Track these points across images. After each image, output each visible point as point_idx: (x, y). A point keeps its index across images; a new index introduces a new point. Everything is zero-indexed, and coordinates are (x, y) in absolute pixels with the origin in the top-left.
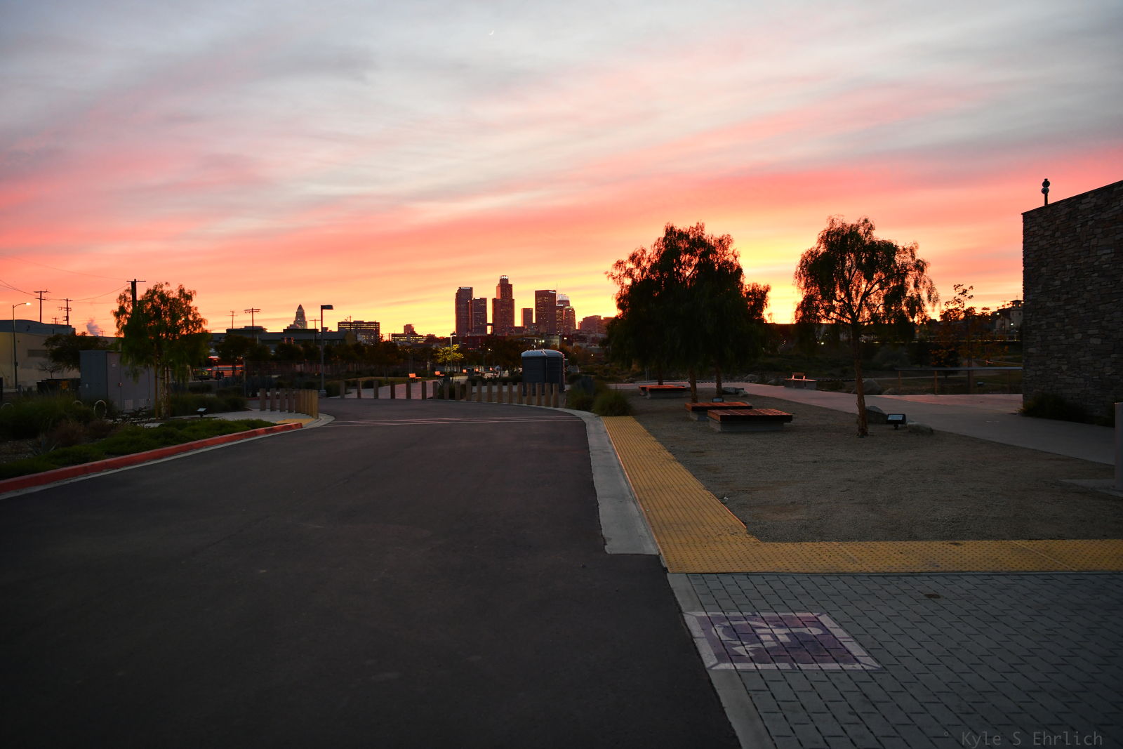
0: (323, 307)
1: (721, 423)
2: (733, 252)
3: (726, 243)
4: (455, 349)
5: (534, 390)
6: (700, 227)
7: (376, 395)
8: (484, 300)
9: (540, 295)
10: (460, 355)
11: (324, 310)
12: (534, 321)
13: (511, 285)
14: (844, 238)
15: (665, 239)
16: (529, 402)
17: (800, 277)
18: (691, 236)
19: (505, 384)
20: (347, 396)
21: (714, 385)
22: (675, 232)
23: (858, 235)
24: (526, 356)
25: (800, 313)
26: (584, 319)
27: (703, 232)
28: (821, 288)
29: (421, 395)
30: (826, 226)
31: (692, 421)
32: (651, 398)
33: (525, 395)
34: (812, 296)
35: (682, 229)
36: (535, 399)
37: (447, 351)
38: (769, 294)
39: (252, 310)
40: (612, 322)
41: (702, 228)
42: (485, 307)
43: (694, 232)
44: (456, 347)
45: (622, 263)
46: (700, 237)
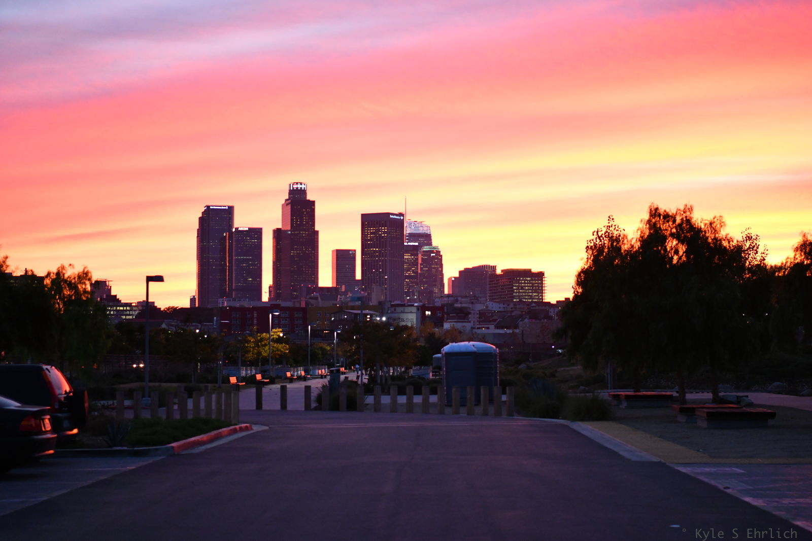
0: (150, 279)
11: (151, 283)
13: (313, 202)
21: (708, 396)
24: (451, 351)
26: (460, 272)
31: (680, 422)
37: (262, 340)
42: (259, 248)
46: (688, 221)
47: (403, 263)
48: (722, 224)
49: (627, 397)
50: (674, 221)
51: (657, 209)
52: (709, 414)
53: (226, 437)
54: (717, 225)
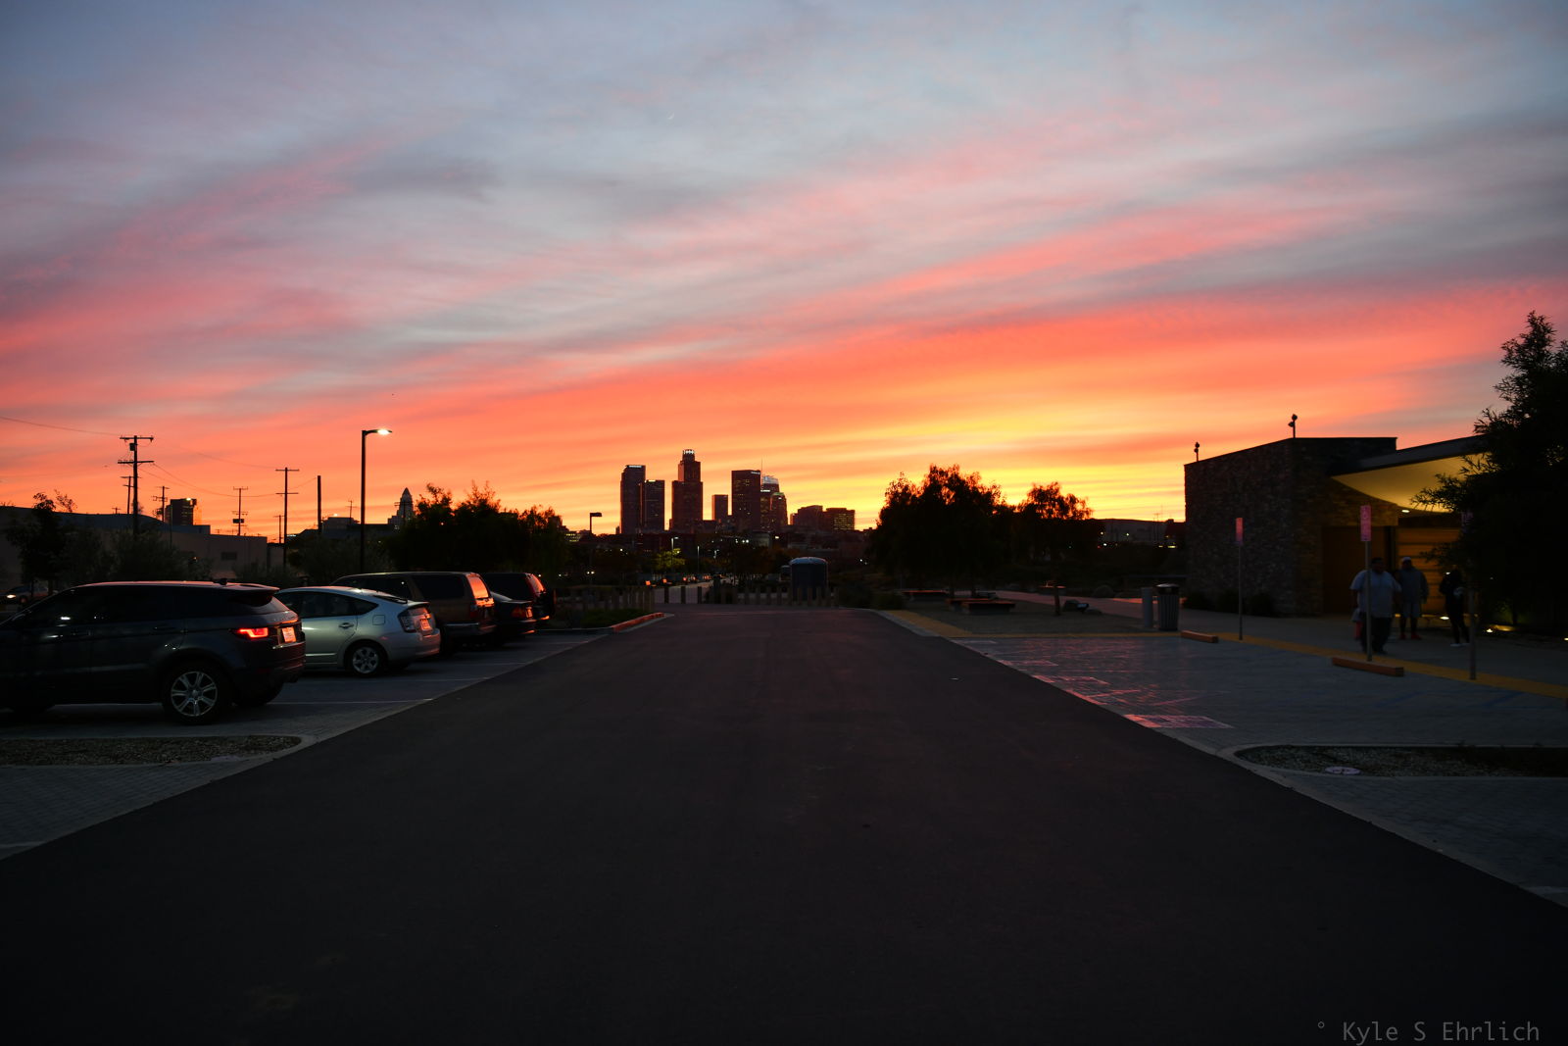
1: (970, 609)
4: (677, 554)
8: (660, 484)
9: (739, 477)
12: (730, 513)
13: (699, 463)
24: (796, 563)
26: (799, 510)
37: (667, 556)
42: (663, 493)
46: (956, 476)
47: (760, 504)
48: (979, 478)
49: (915, 594)
50: (947, 476)
51: (935, 468)
52: (970, 605)
53: (647, 621)
54: (975, 478)
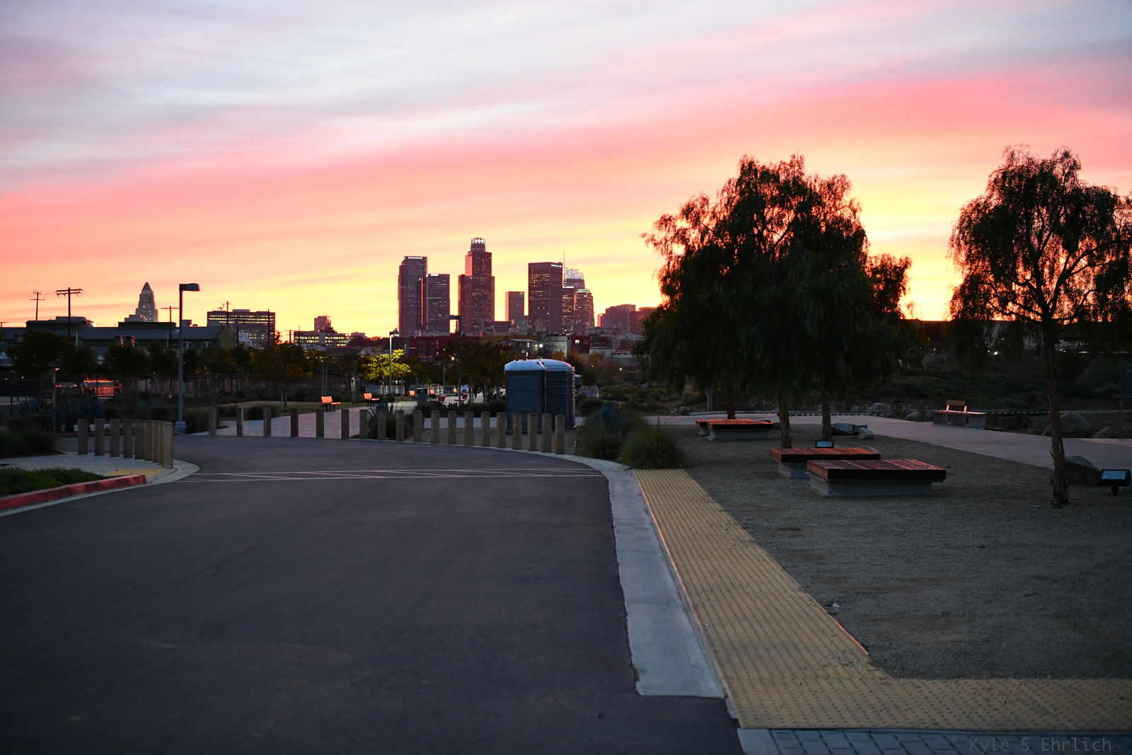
0: (183, 288)
1: (828, 482)
2: (851, 203)
3: (840, 189)
4: (397, 357)
5: (525, 424)
6: (797, 163)
7: (268, 431)
8: (445, 279)
9: (536, 270)
10: (404, 367)
11: (185, 293)
12: (526, 313)
13: (490, 254)
14: (1031, 183)
15: (740, 181)
16: (517, 445)
17: (959, 245)
18: (782, 178)
19: (477, 415)
20: (220, 432)
21: (817, 420)
22: (756, 171)
23: (1054, 178)
24: (513, 369)
25: (958, 304)
26: (606, 310)
27: (802, 171)
28: (993, 264)
29: (340, 432)
30: (1002, 163)
31: (783, 477)
32: (715, 440)
33: (509, 434)
34: (978, 276)
35: (767, 166)
36: (526, 440)
37: (384, 360)
38: (908, 272)
39: (69, 290)
40: (654, 315)
41: (800, 164)
42: (447, 289)
43: (786, 170)
44: (398, 353)
45: (670, 219)
46: (797, 179)
47: (562, 302)
50: (777, 180)
